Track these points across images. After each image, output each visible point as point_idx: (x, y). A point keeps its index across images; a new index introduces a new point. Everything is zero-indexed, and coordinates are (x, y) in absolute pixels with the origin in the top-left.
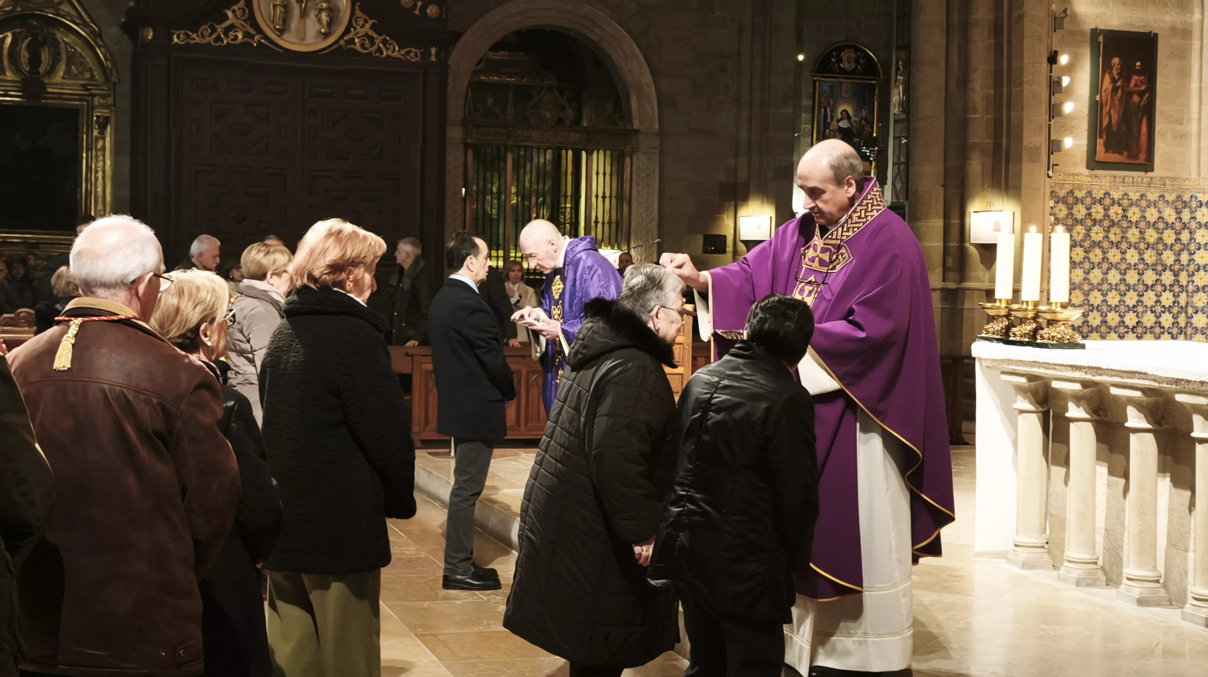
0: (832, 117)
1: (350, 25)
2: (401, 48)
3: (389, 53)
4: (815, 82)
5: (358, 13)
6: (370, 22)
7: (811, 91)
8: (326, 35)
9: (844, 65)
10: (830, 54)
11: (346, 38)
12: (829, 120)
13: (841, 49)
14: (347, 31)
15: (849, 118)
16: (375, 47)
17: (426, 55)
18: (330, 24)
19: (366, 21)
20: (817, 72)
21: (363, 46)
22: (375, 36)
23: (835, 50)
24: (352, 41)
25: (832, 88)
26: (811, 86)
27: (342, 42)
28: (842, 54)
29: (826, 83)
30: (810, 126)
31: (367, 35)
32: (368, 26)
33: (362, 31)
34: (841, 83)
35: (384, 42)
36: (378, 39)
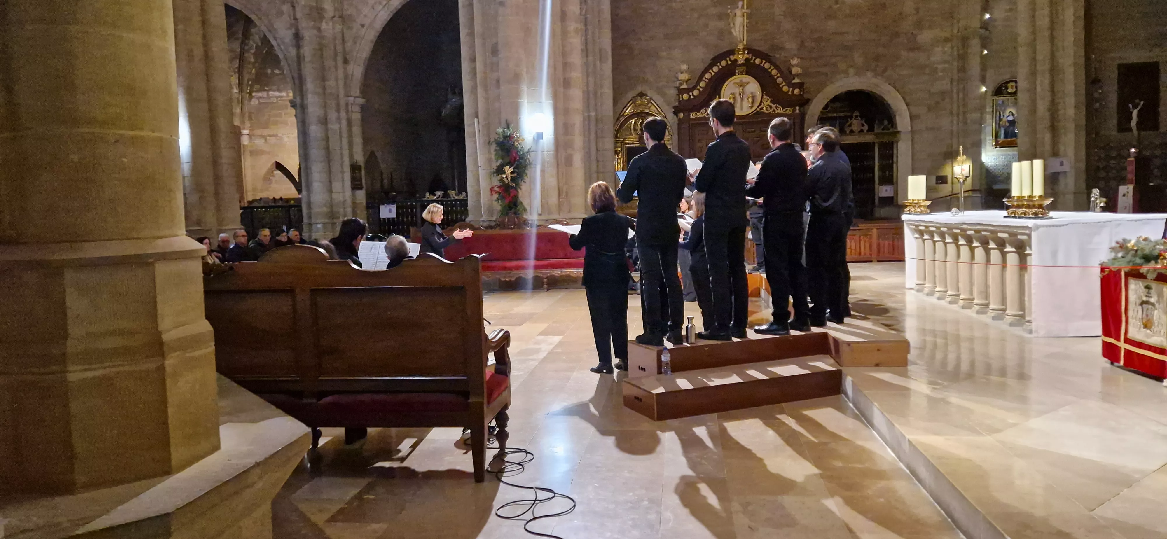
0: (1003, 116)
1: (761, 102)
2: (783, 108)
3: (779, 111)
4: (993, 100)
5: (765, 96)
6: (770, 99)
7: (992, 104)
8: (751, 107)
9: (1010, 90)
10: (1001, 86)
11: (760, 107)
12: (1002, 117)
13: (1008, 82)
14: (760, 105)
15: (1013, 115)
16: (772, 110)
17: (794, 110)
18: (753, 103)
19: (768, 99)
20: (995, 95)
21: (767, 110)
22: (772, 105)
23: (1004, 83)
24: (762, 108)
25: (1003, 102)
26: (992, 102)
27: (758, 109)
28: (1008, 85)
29: (1000, 99)
30: (991, 121)
31: (768, 105)
32: (769, 101)
33: (766, 104)
34: (1008, 99)
35: (776, 107)
36: (773, 106)
